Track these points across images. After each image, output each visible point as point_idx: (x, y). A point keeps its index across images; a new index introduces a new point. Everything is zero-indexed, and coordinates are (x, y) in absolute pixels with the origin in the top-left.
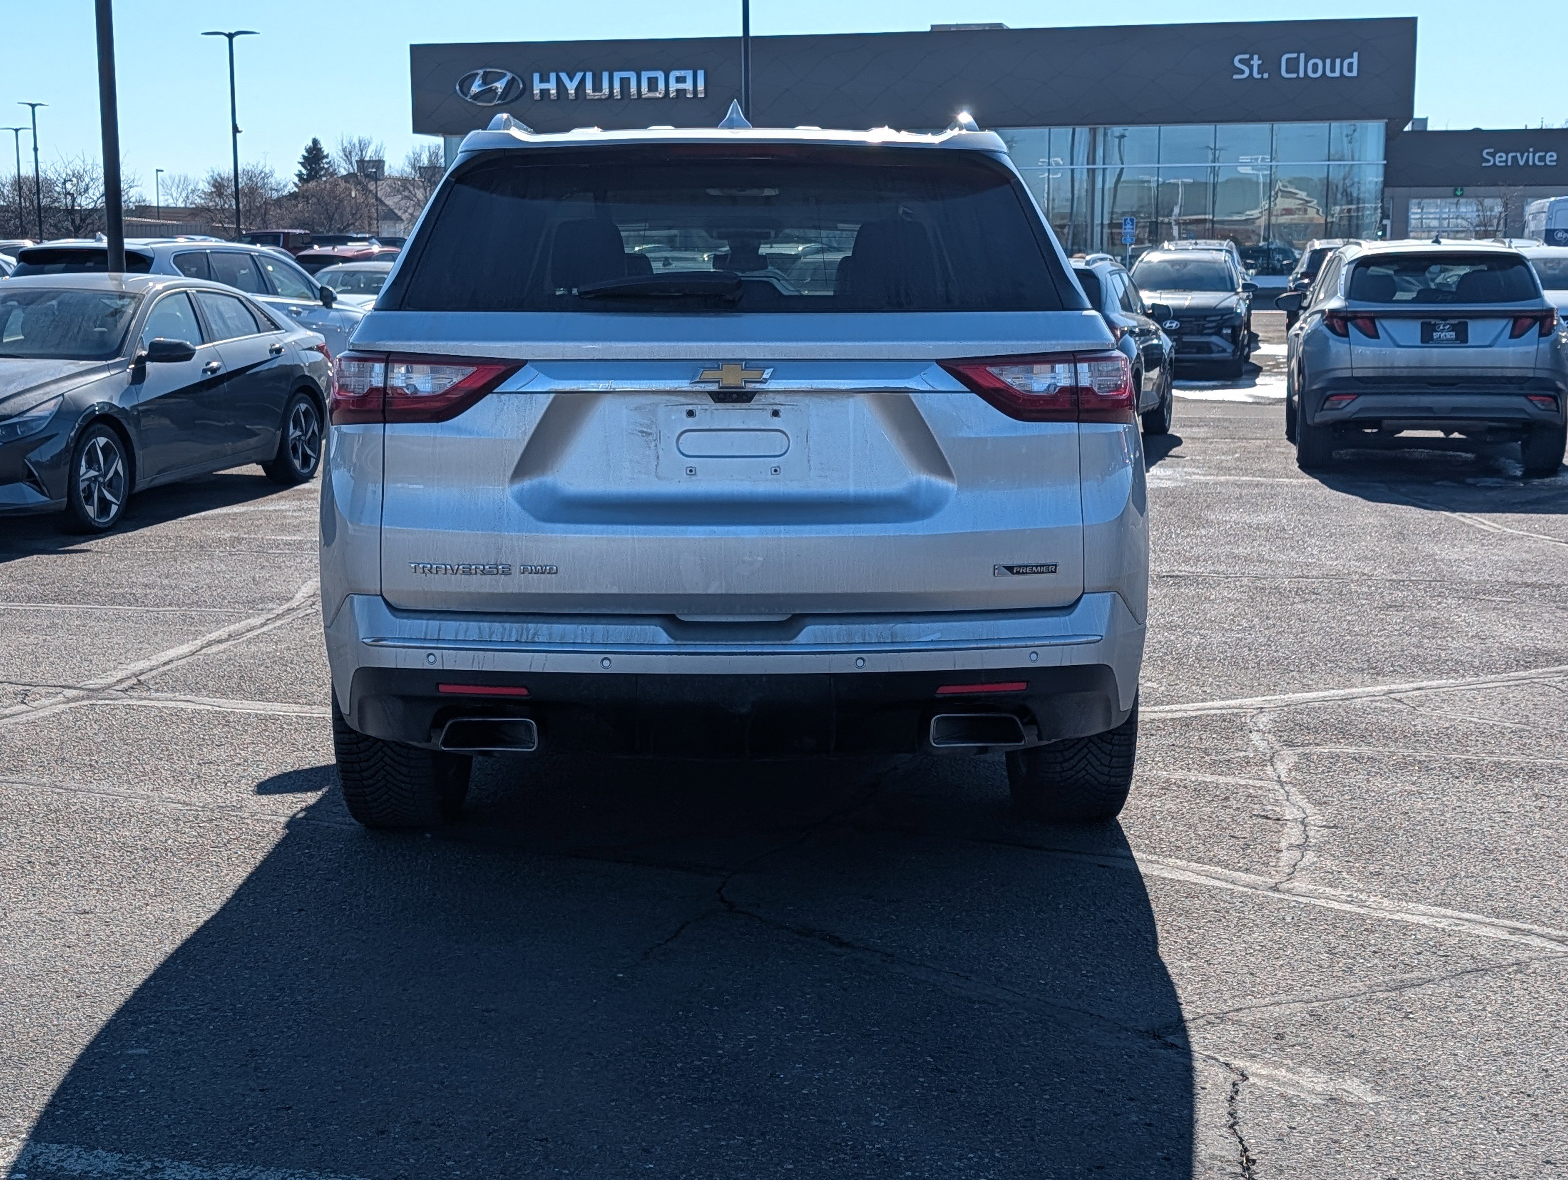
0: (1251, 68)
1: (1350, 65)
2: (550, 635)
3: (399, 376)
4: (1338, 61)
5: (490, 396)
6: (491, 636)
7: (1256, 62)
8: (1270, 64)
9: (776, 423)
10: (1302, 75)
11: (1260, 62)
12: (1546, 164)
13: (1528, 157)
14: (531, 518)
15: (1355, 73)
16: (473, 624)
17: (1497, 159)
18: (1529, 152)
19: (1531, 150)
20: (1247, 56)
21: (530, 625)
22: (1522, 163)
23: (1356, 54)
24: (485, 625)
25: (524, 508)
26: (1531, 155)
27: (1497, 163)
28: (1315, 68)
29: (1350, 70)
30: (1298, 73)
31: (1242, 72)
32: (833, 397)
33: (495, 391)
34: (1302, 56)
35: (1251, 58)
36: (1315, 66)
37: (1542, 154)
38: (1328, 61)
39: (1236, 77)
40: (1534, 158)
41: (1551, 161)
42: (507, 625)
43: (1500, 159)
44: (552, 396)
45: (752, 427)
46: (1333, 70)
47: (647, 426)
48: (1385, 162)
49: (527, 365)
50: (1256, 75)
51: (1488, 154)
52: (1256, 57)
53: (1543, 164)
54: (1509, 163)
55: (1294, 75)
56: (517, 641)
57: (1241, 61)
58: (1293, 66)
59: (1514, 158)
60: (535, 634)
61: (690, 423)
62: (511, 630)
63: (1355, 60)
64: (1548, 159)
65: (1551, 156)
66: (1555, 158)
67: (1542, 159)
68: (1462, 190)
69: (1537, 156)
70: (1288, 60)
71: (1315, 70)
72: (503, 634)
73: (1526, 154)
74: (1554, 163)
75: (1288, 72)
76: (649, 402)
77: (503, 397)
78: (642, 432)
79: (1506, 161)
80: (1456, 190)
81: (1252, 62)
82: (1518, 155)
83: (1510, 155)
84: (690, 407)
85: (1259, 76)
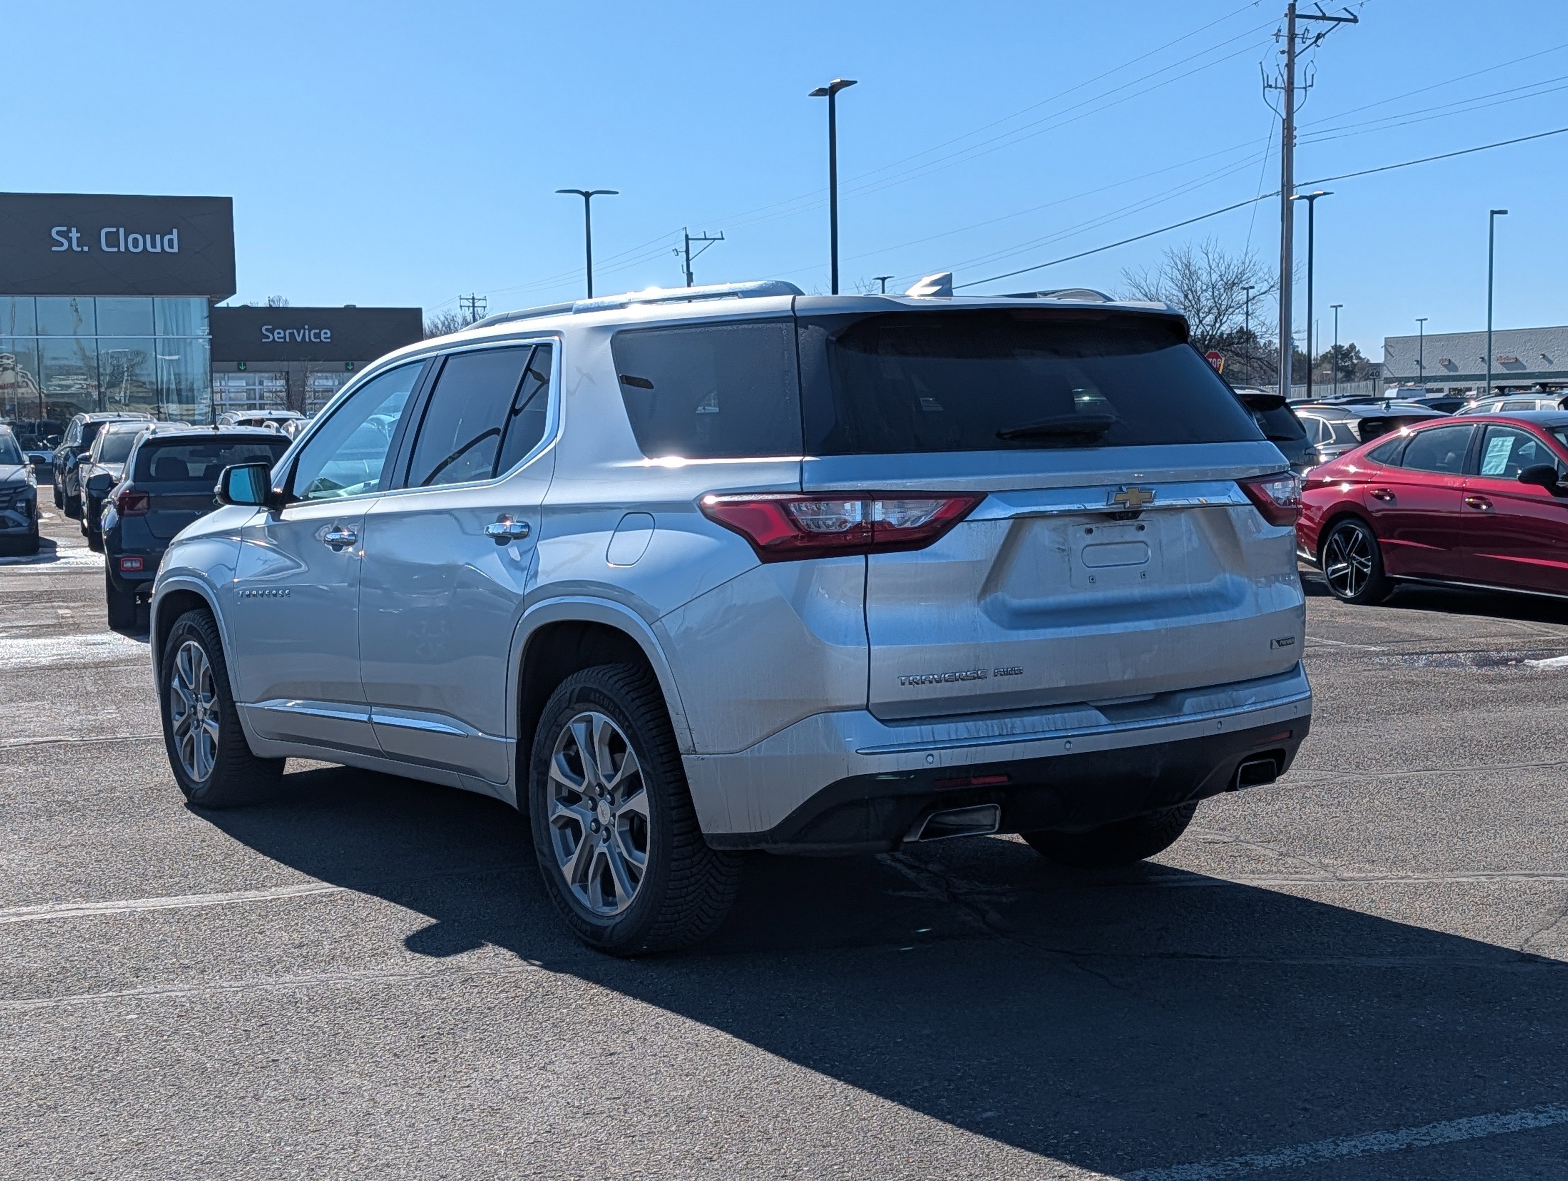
0: (70, 240)
1: (171, 241)
2: (1024, 727)
3: (879, 512)
4: (158, 237)
5: (960, 525)
6: (978, 733)
7: (74, 234)
8: (90, 237)
9: (1141, 536)
10: (122, 249)
11: (79, 235)
12: (321, 341)
13: (304, 334)
14: (999, 628)
15: (176, 249)
16: (961, 725)
17: (276, 335)
18: (305, 329)
19: (306, 327)
20: (65, 229)
21: (1006, 720)
22: (299, 339)
23: (175, 231)
24: (970, 724)
25: (991, 620)
26: (307, 332)
27: (276, 339)
28: (136, 242)
29: (171, 246)
30: (119, 247)
31: (62, 244)
32: (1172, 513)
33: (967, 519)
34: (122, 230)
35: (69, 231)
36: (135, 241)
37: (318, 331)
38: (148, 237)
39: (54, 249)
40: (309, 335)
41: (325, 338)
42: (989, 722)
43: (278, 335)
44: (1012, 521)
45: (1129, 540)
46: (154, 245)
47: (1063, 544)
48: (211, 337)
49: (990, 496)
50: (75, 247)
51: (267, 330)
52: (74, 230)
53: (318, 340)
54: (288, 340)
55: (116, 250)
56: (1000, 735)
57: (58, 233)
58: (113, 240)
59: (292, 334)
60: (1012, 727)
61: (1089, 540)
62: (992, 726)
63: (175, 236)
64: (323, 336)
65: (326, 333)
66: (329, 335)
67: (317, 335)
68: (245, 365)
69: (313, 332)
70: (107, 233)
71: (136, 245)
72: (987, 730)
73: (302, 331)
74: (329, 340)
75: (108, 246)
76: (1062, 523)
77: (972, 524)
78: (1059, 549)
79: (285, 337)
80: (239, 364)
81: (70, 235)
82: (295, 331)
83: (287, 332)
84: (1088, 526)
85: (79, 249)
